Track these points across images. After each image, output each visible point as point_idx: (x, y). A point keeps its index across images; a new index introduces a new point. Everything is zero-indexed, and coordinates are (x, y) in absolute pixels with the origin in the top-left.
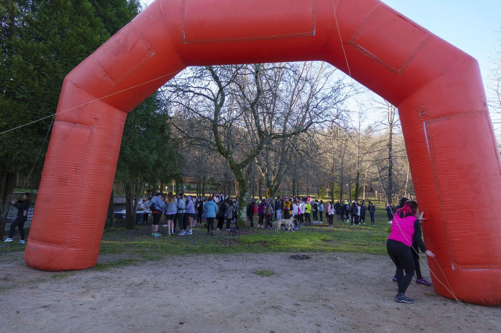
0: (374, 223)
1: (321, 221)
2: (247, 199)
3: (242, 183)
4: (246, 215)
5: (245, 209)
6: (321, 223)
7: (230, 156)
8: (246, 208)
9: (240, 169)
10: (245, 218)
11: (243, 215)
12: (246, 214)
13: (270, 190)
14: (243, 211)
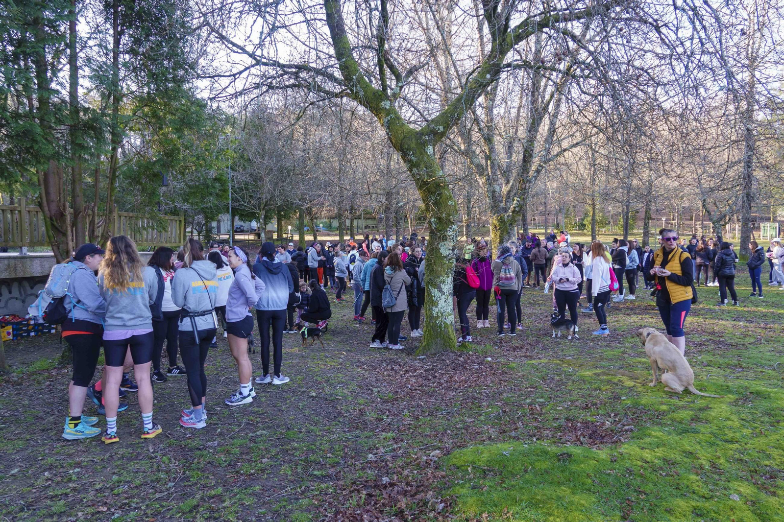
0: (760, 290)
1: (632, 292)
2: (453, 249)
3: (432, 193)
4: (451, 304)
5: (448, 286)
6: (632, 297)
7: (386, 104)
8: (450, 280)
9: (424, 145)
10: (449, 315)
11: (441, 303)
12: (450, 299)
13: (502, 221)
14: (440, 290)
